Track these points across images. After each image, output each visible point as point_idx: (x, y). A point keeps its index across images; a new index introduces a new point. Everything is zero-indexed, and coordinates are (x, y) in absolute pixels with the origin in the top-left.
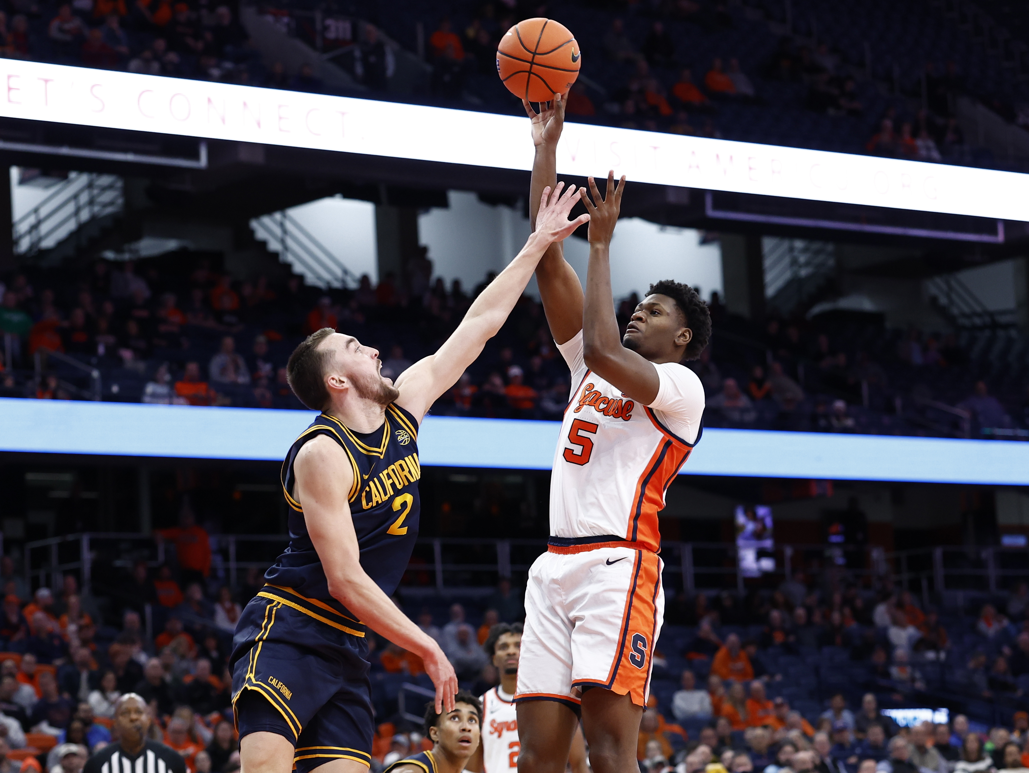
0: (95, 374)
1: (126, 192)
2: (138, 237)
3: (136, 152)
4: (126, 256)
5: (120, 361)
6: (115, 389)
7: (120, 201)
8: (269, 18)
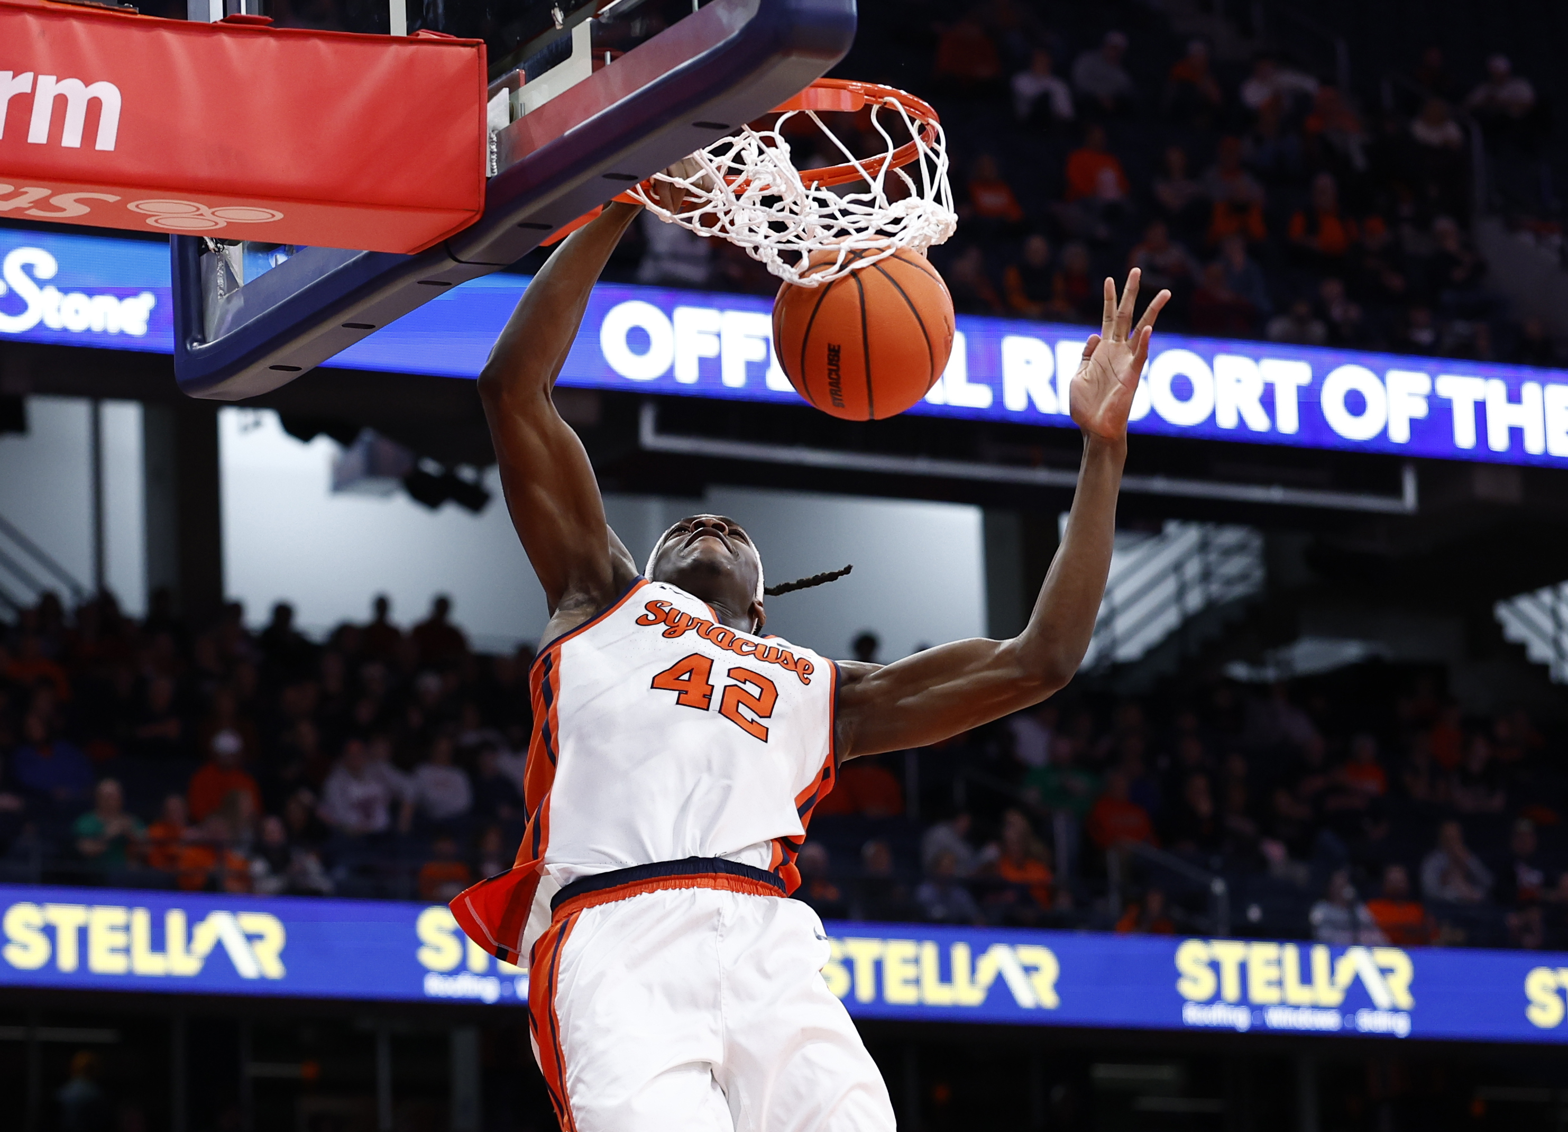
0: (1218, 887)
1: (1269, 557)
2: (1290, 637)
3: (1287, 484)
4: (1270, 674)
5: (1263, 863)
6: (1254, 913)
7: (1258, 574)
8: (1526, 239)
